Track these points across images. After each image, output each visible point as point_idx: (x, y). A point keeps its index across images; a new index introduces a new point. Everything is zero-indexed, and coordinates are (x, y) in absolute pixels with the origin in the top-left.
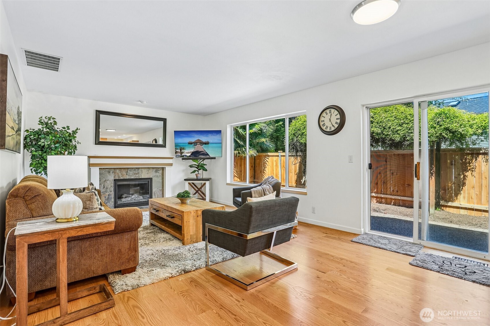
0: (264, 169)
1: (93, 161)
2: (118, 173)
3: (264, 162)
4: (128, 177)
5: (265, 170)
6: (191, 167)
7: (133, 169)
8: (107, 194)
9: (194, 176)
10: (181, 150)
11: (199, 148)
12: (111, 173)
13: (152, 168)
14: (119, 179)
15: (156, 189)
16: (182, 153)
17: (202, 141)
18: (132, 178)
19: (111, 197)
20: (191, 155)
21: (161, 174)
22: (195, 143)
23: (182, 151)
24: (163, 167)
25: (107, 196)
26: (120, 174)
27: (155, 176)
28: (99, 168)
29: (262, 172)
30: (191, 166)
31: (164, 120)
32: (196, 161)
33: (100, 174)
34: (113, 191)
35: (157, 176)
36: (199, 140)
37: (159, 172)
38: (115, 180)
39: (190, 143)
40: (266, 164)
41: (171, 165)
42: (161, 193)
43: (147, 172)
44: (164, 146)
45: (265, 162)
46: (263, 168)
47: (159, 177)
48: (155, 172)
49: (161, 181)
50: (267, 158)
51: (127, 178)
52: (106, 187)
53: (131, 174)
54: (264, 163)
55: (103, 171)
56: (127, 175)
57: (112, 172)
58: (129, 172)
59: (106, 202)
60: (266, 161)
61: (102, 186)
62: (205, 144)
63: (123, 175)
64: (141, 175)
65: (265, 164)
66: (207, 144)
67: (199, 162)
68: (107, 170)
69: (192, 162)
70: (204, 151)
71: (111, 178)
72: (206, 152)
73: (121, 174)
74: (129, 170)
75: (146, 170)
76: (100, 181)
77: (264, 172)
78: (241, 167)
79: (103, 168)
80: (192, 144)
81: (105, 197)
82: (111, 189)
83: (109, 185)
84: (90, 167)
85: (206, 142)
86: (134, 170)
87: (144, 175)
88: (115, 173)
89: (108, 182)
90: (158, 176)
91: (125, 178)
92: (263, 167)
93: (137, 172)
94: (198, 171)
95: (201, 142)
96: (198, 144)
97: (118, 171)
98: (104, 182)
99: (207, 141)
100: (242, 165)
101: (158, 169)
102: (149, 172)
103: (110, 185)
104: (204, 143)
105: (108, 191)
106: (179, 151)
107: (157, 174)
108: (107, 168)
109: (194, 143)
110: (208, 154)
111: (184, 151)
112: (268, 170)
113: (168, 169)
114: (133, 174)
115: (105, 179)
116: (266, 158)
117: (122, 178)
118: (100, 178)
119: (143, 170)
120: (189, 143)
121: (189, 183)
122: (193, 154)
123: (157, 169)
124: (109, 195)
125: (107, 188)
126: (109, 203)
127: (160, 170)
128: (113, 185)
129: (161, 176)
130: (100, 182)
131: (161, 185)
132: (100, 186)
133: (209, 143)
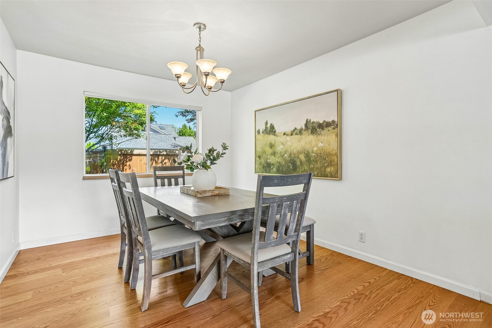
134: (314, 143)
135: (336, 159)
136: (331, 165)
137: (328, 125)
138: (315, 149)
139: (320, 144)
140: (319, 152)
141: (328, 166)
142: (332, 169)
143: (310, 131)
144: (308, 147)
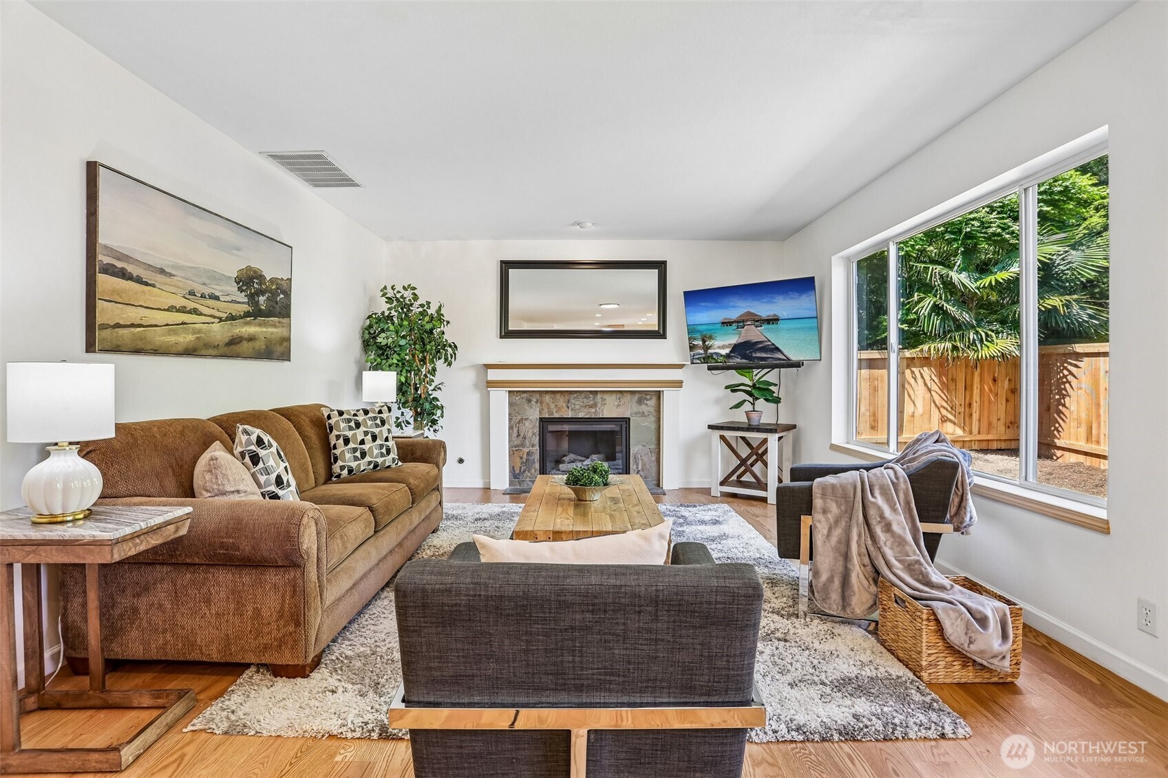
0: (1059, 399)
1: (493, 375)
2: (548, 405)
3: (1061, 378)
4: (570, 414)
5: (1064, 405)
6: (733, 391)
7: (583, 395)
8: (526, 450)
9: (740, 417)
10: (704, 341)
11: (753, 333)
12: (533, 403)
13: (630, 391)
14: (551, 417)
15: (640, 447)
16: (707, 348)
17: (757, 315)
18: (581, 415)
19: (534, 459)
20: (731, 352)
21: (652, 410)
22: (740, 323)
23: (707, 343)
24: (660, 391)
25: (525, 456)
26: (552, 406)
27: (636, 413)
28: (509, 391)
29: (1052, 410)
30: (733, 389)
31: (660, 266)
32: (747, 375)
33: (511, 405)
34: (538, 445)
35: (643, 414)
36: (749, 313)
37: (647, 404)
38: (541, 419)
39: (727, 323)
40: (1067, 385)
41: (678, 384)
42: (654, 458)
43: (617, 404)
44: (660, 334)
45: (1065, 376)
46: (1057, 397)
47: (649, 415)
48: (637, 402)
49: (653, 426)
50: (1070, 364)
51: (568, 417)
52: (522, 436)
53: (577, 407)
54: (1058, 379)
55: (517, 399)
56: (568, 408)
57: (535, 400)
58: (573, 401)
59: (522, 470)
60: (1066, 372)
61: (515, 431)
62: (769, 323)
63: (559, 409)
64: (602, 411)
65: (1064, 383)
66: (773, 323)
67: (756, 375)
68: (525, 395)
69: (734, 377)
70: (766, 341)
71: (534, 414)
72: (773, 344)
73: (556, 406)
74: (572, 397)
75: (614, 396)
76: (510, 420)
77: (1059, 412)
78: (968, 393)
79: (517, 392)
80: (731, 325)
81: (521, 458)
82: (533, 439)
83: (528, 432)
84: (489, 389)
85: (769, 316)
86: (585, 398)
87: (610, 409)
88: (541, 403)
89: (527, 423)
90: (646, 414)
91: (565, 416)
92: (1057, 394)
93: (592, 403)
94: (753, 404)
95: (757, 318)
96: (749, 323)
97: (547, 398)
98: (519, 422)
99: (771, 313)
100: (972, 386)
101: (646, 395)
102: (621, 403)
103: (530, 431)
104: (763, 320)
105: (528, 444)
106: (701, 343)
107: (644, 408)
108: (525, 392)
109: (738, 322)
110: (777, 349)
111: (711, 343)
112: (1075, 404)
113: (668, 395)
114: (582, 407)
115: (519, 417)
116: (1066, 365)
117: (556, 415)
118: (509, 414)
119: (606, 396)
120: (723, 323)
121: (722, 437)
122: (738, 349)
123: (642, 397)
124: (528, 454)
125: (524, 438)
126: (529, 471)
127: (651, 398)
128: (537, 430)
129: (654, 413)
130: (509, 423)
131: (654, 438)
132: (511, 431)
133: (777, 320)
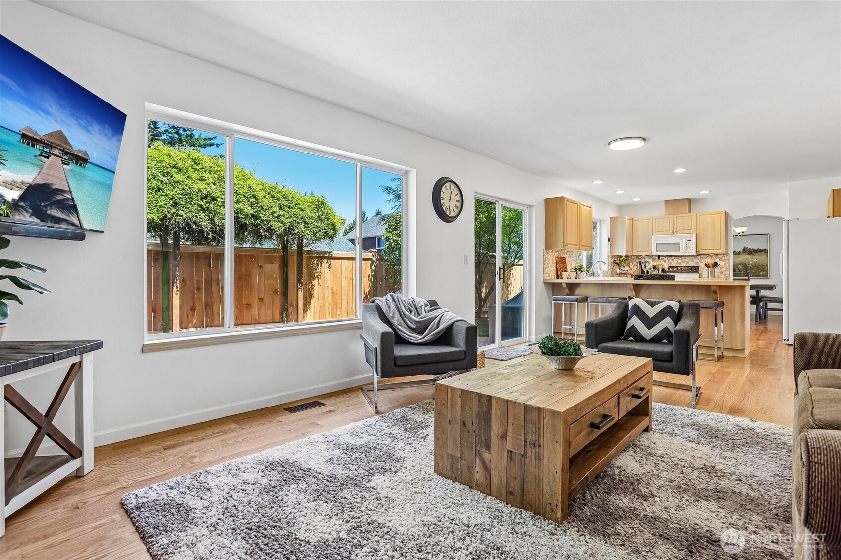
11: (56, 172)
17: (69, 144)
22: (46, 147)
36: (61, 136)
39: (28, 140)
62: (76, 163)
66: (80, 165)
70: (66, 192)
72: (73, 199)
80: (33, 146)
85: (79, 151)
95: (67, 149)
96: (56, 152)
104: (73, 155)
109: (44, 144)
110: (73, 209)
120: (24, 137)
133: (85, 161)
134: (750, 260)
135: (766, 268)
136: (763, 271)
137: (761, 250)
138: (751, 263)
139: (755, 260)
140: (754, 264)
141: (761, 272)
142: (764, 273)
143: (747, 253)
144: (745, 261)
